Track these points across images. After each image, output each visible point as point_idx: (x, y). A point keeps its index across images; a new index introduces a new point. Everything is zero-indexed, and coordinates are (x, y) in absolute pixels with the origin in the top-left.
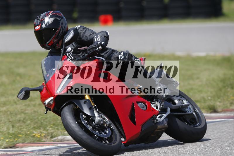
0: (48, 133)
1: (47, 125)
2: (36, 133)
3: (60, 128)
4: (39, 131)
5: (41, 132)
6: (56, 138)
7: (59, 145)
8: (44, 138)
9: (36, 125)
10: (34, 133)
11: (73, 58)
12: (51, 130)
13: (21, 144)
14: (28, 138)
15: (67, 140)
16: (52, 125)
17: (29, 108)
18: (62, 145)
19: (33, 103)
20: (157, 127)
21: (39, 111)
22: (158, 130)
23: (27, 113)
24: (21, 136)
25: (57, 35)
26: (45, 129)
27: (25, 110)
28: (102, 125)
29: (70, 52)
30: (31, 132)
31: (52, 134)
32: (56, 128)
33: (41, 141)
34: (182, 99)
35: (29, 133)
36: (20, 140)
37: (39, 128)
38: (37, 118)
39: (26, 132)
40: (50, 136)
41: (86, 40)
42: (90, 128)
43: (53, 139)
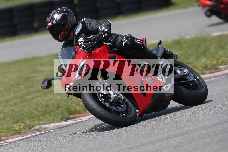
0: (26, 125)
1: (24, 119)
2: (16, 127)
3: (35, 120)
4: (18, 125)
5: (20, 125)
6: (33, 128)
7: (37, 134)
8: (23, 129)
9: (14, 120)
10: (14, 127)
11: (84, 47)
12: (28, 122)
13: (4, 138)
14: (10, 131)
15: (43, 128)
16: (28, 119)
17: (7, 108)
18: (40, 133)
19: (10, 103)
20: (165, 96)
21: (16, 109)
22: (166, 98)
23: (5, 112)
24: (3, 131)
25: (67, 28)
26: (23, 122)
27: (4, 110)
28: (117, 100)
29: (81, 42)
30: (11, 126)
31: (29, 125)
32: (33, 120)
33: (21, 133)
34: (183, 69)
35: (9, 127)
36: (3, 134)
37: (18, 122)
38: (15, 115)
39: (7, 127)
40: (28, 128)
41: (92, 30)
42: (107, 104)
43: (31, 130)
